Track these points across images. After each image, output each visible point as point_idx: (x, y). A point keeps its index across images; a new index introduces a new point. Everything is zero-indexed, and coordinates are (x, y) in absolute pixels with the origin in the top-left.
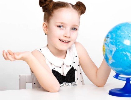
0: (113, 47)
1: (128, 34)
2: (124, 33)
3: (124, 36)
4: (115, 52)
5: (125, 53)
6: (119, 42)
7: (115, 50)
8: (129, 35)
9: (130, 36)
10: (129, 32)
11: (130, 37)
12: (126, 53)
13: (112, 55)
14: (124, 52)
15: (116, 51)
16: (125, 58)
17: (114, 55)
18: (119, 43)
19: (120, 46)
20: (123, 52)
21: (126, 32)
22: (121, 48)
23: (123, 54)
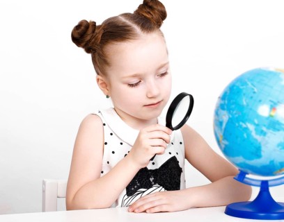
0: (225, 115)
1: (253, 87)
2: (244, 87)
3: (244, 91)
4: (227, 124)
5: (244, 126)
6: (234, 103)
7: (227, 119)
8: (253, 89)
9: (256, 90)
10: (255, 83)
11: (254, 92)
12: (245, 124)
13: (223, 131)
14: (243, 122)
15: (228, 121)
16: (245, 135)
17: (225, 129)
18: (233, 106)
19: (235, 112)
20: (241, 123)
21: (250, 84)
22: (237, 115)
23: (241, 126)
